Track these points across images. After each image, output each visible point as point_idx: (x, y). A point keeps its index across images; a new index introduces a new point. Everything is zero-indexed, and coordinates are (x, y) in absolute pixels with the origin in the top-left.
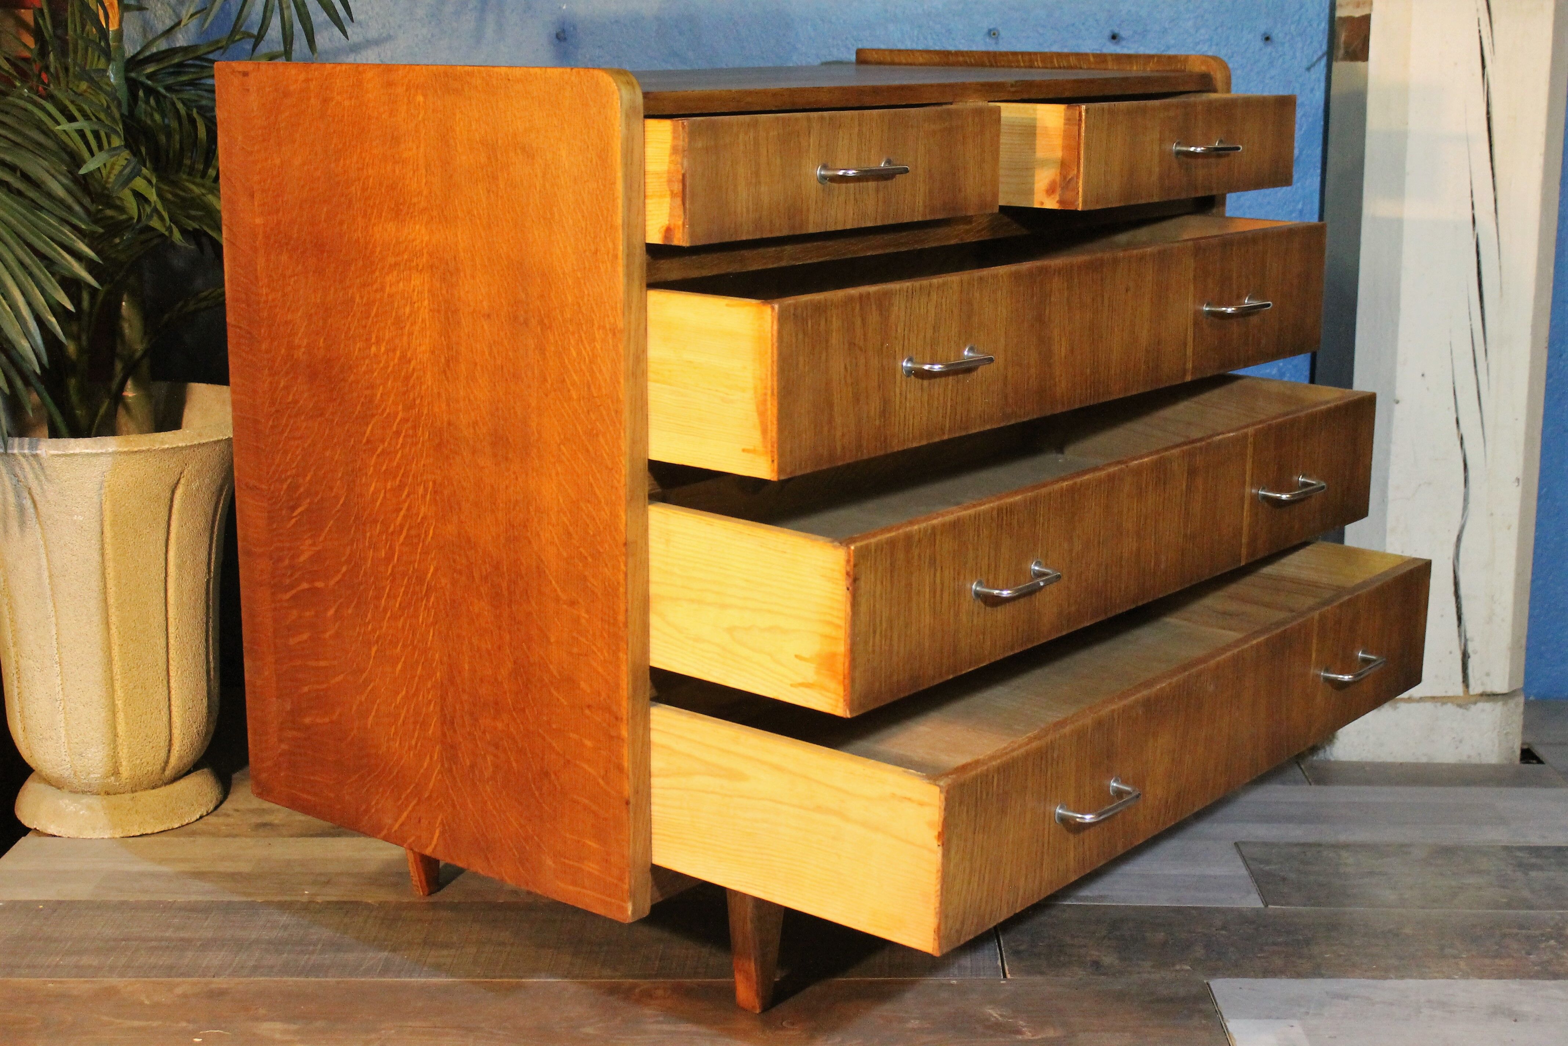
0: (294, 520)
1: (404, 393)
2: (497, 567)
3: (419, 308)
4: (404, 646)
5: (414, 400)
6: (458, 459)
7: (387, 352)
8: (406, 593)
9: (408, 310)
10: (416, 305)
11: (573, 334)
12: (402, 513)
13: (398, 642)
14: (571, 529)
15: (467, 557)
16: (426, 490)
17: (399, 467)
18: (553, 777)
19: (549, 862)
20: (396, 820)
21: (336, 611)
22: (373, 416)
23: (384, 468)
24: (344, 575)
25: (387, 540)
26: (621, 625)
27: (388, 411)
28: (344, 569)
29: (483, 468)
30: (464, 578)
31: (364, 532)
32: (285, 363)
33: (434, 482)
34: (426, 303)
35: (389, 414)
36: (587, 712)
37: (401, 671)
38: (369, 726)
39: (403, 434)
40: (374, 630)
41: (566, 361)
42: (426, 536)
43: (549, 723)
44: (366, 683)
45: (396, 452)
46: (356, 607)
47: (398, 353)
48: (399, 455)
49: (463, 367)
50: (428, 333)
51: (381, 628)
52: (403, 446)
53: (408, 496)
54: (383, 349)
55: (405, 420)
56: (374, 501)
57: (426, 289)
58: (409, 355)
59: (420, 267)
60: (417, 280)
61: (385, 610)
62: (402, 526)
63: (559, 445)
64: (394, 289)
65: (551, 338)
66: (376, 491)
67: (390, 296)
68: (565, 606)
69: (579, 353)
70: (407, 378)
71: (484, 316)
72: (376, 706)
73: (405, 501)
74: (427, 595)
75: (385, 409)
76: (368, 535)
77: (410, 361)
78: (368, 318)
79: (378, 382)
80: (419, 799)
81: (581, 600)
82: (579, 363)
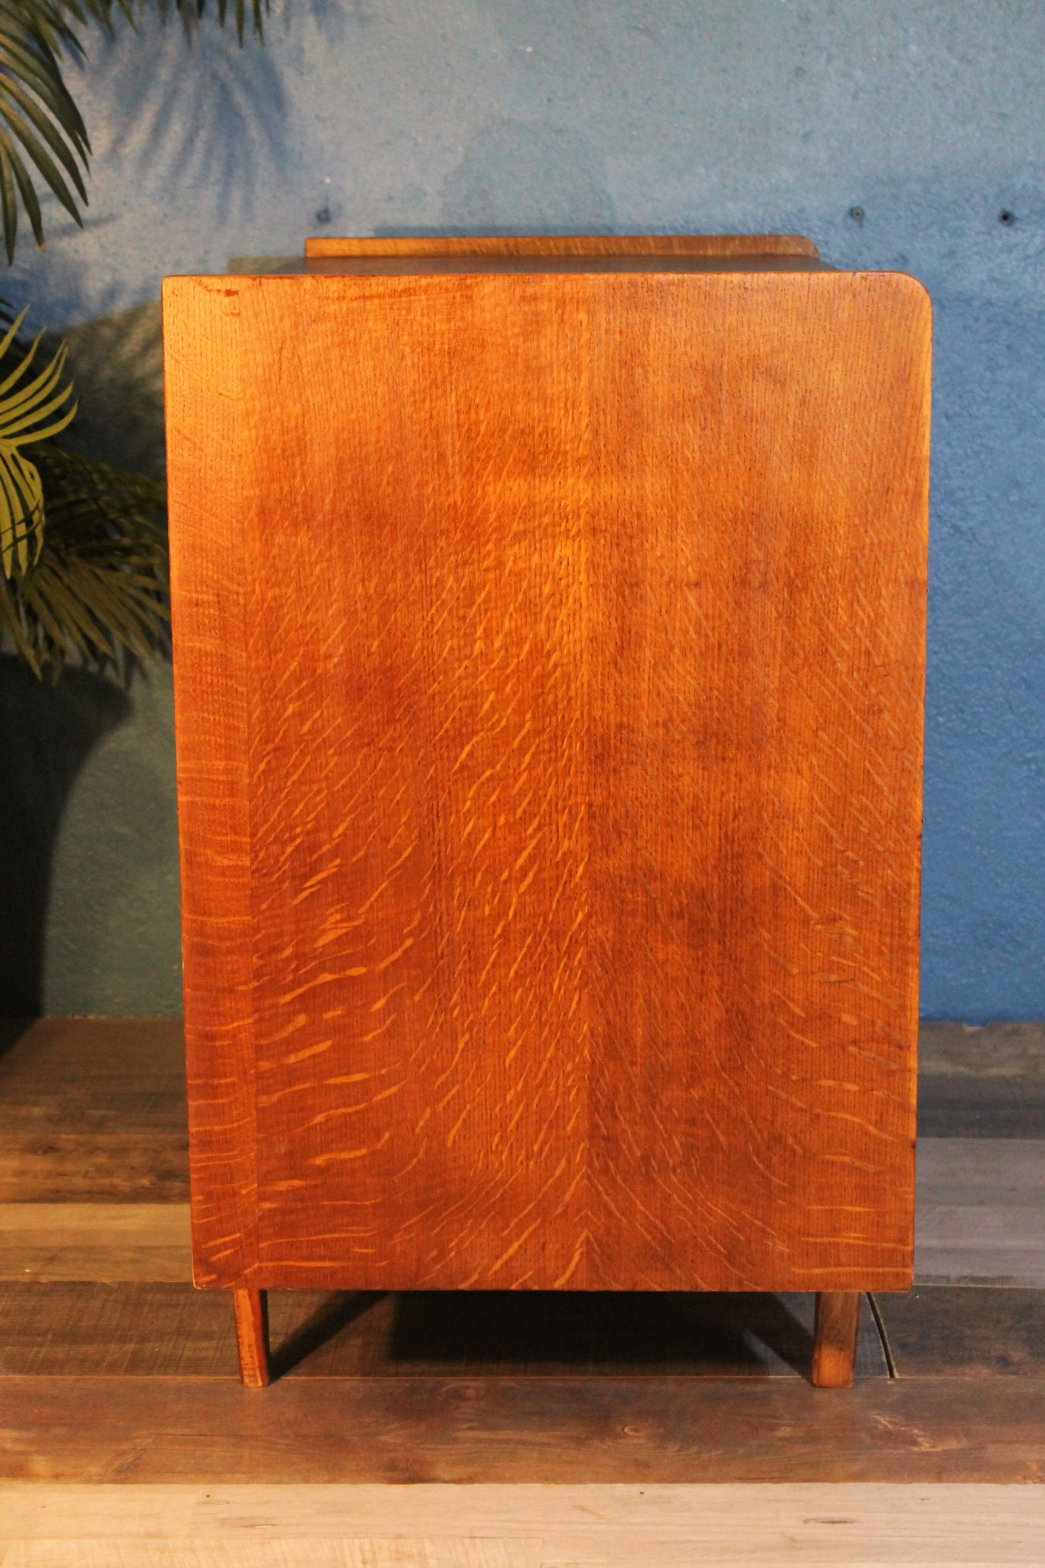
0: (305, 894)
1: (536, 698)
2: (702, 896)
3: (568, 586)
4: (523, 1026)
5: (556, 704)
6: (636, 770)
7: (505, 647)
8: (529, 955)
9: (547, 590)
10: (563, 582)
11: (845, 592)
12: (525, 854)
13: (511, 1023)
14: (833, 832)
15: (647, 893)
16: (573, 817)
17: (523, 793)
18: (790, 1140)
19: (781, 1247)
20: (497, 1258)
21: (387, 1003)
22: (474, 733)
23: (493, 798)
24: (405, 952)
25: (494, 894)
26: (911, 934)
27: (504, 723)
28: (409, 942)
29: (681, 775)
30: (639, 920)
31: (451, 889)
32: (299, 681)
33: (590, 805)
34: (582, 577)
35: (506, 727)
36: (852, 1049)
37: (515, 1059)
38: (449, 1144)
39: (533, 749)
40: (464, 1014)
41: (831, 627)
42: (571, 875)
43: (785, 1075)
44: (445, 1087)
45: (520, 774)
46: (431, 988)
47: (526, 647)
48: (525, 776)
49: (648, 653)
50: (585, 617)
51: (479, 1009)
52: (530, 766)
53: (539, 828)
54: (497, 644)
55: (538, 732)
56: (470, 845)
57: (583, 559)
58: (548, 647)
59: (574, 532)
60: (565, 550)
61: (487, 986)
62: (524, 871)
63: (815, 732)
64: (522, 565)
65: (807, 602)
66: (477, 832)
67: (518, 575)
68: (819, 927)
69: (852, 615)
70: (544, 677)
71: (688, 585)
72: (463, 1115)
73: (532, 837)
74: (570, 954)
75: (499, 721)
76: (458, 891)
77: (549, 655)
78: (470, 606)
79: (486, 687)
80: (544, 1221)
81: (845, 916)
82: (853, 629)
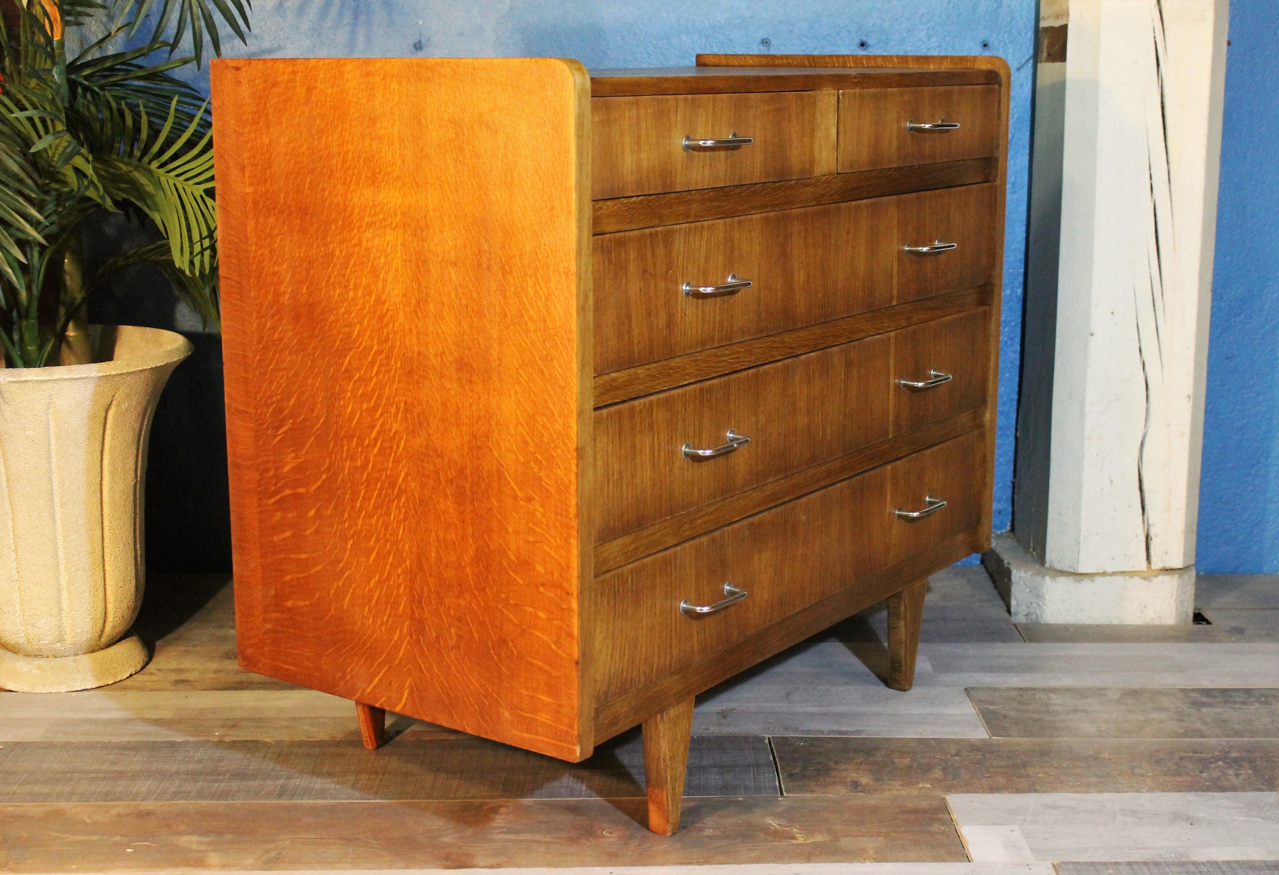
0: (279, 438)
1: (379, 330)
2: (461, 471)
3: (392, 259)
4: (378, 539)
5: (388, 335)
6: (427, 383)
7: (363, 296)
8: (379, 495)
9: (382, 261)
10: (390, 257)
11: (531, 277)
12: (376, 430)
13: (372, 536)
14: (528, 439)
15: (435, 465)
16: (398, 409)
17: (373, 391)
18: (510, 644)
19: (507, 714)
20: (369, 684)
21: (316, 512)
22: (351, 349)
23: (360, 392)
24: (323, 482)
25: (362, 452)
26: (572, 516)
27: (364, 345)
28: (324, 476)
29: (449, 389)
30: (431, 482)
31: (343, 447)
32: (272, 308)
33: (406, 403)
34: (399, 254)
35: (365, 347)
36: (541, 589)
37: (374, 560)
38: (345, 607)
39: (378, 363)
40: (350, 527)
41: (525, 299)
42: (398, 447)
43: (507, 599)
44: (343, 571)
45: (372, 378)
46: (335, 508)
47: (373, 297)
48: (374, 380)
49: (431, 307)
50: (401, 280)
51: (357, 525)
52: (378, 373)
53: (382, 414)
54: (360, 294)
55: (379, 352)
56: (350, 420)
57: (399, 243)
58: (383, 298)
59: (394, 226)
60: (390, 236)
61: (360, 511)
62: (376, 440)
63: (517, 369)
64: (370, 244)
65: (511, 281)
66: (353, 412)
67: (367, 249)
68: (522, 503)
69: (536, 292)
70: (382, 317)
71: (451, 264)
72: (351, 590)
73: (379, 419)
74: (398, 497)
75: (361, 343)
76: (346, 448)
77: (384, 303)
78: (346, 268)
79: (356, 321)
80: (390, 667)
81: (536, 498)
82: (536, 301)
